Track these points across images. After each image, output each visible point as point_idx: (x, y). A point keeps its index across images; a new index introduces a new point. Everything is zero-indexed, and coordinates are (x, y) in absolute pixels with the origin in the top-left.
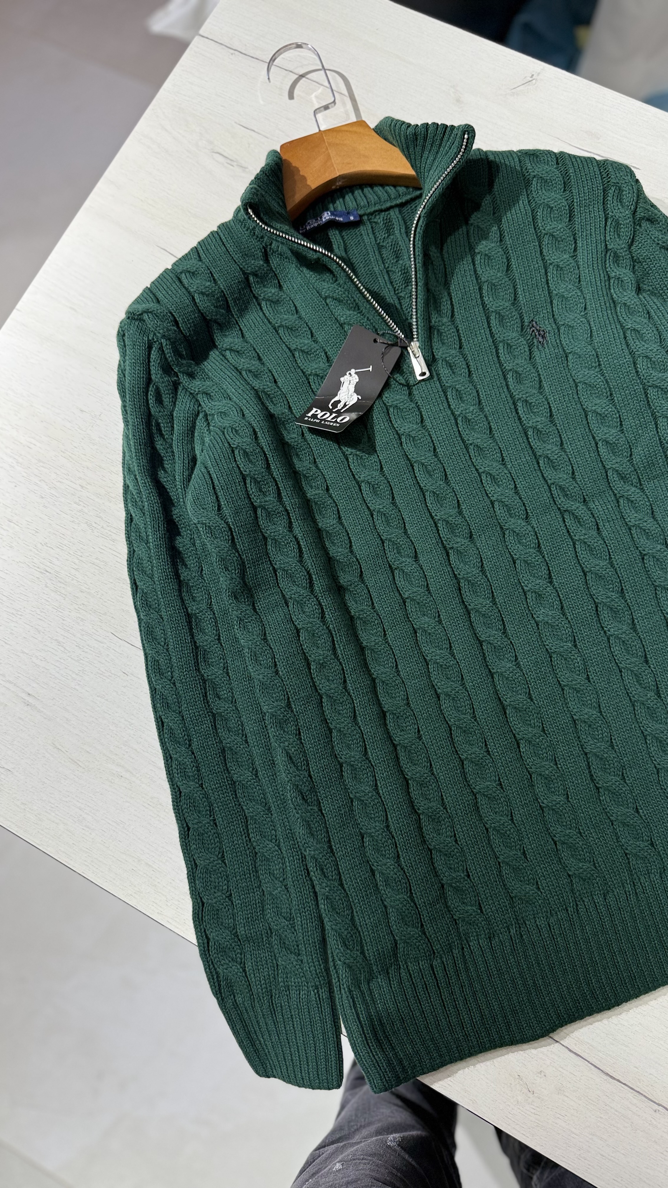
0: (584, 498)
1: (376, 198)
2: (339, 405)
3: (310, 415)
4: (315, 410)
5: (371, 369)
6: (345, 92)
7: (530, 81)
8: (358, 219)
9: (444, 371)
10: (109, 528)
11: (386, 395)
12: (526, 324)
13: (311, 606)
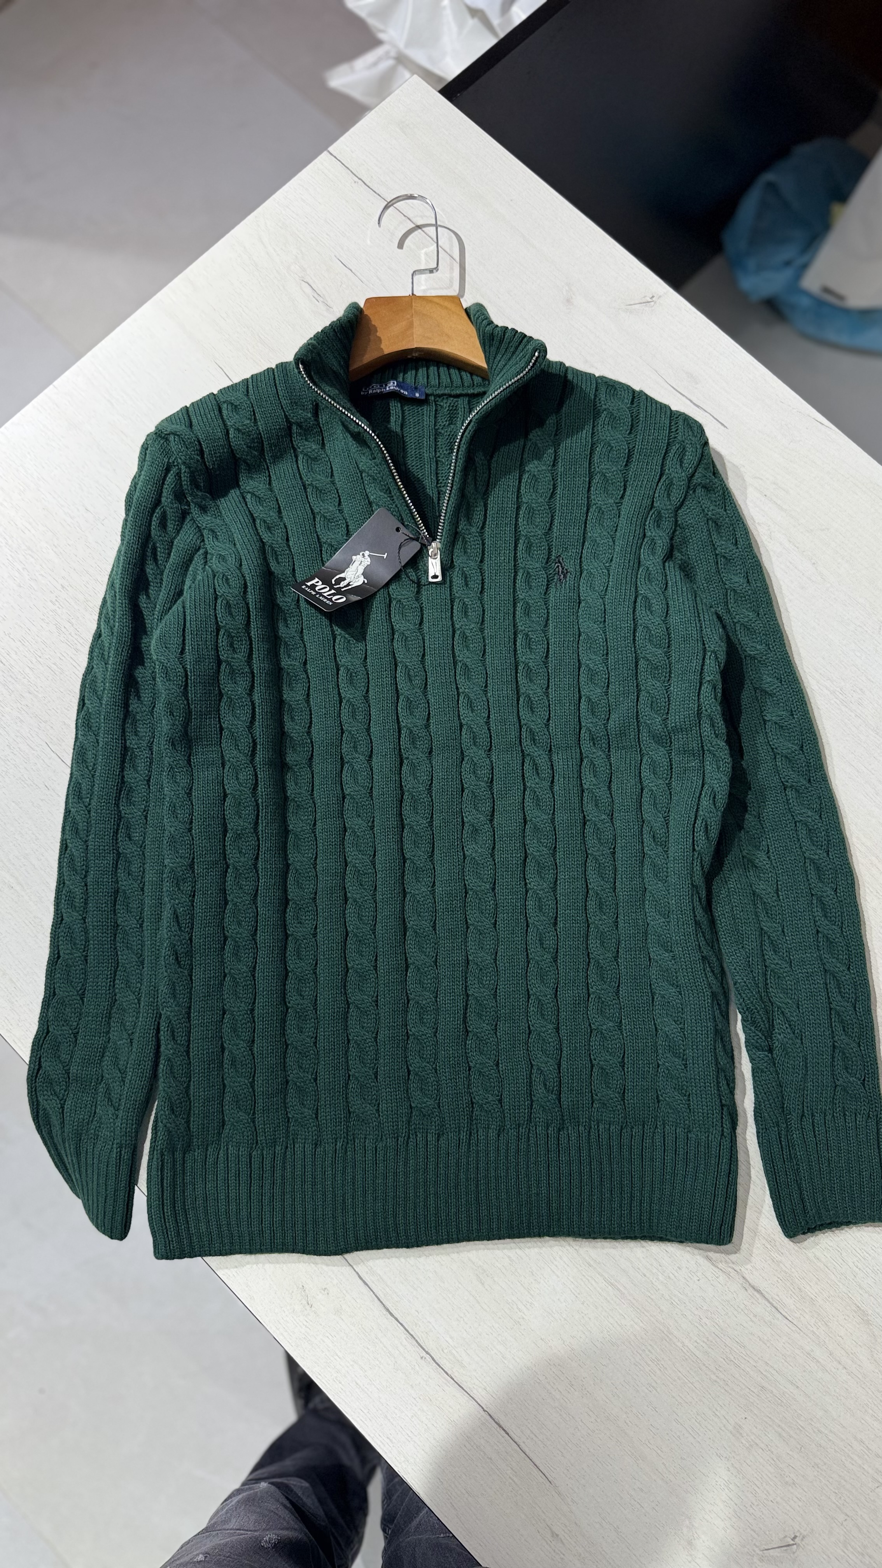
0: (551, 748)
1: (449, 380)
2: (342, 583)
3: (309, 584)
4: (317, 580)
5: (385, 556)
6: (457, 258)
7: (649, 301)
8: (423, 397)
9: (458, 581)
10: (76, 637)
11: (393, 586)
12: (553, 557)
13: (245, 775)
